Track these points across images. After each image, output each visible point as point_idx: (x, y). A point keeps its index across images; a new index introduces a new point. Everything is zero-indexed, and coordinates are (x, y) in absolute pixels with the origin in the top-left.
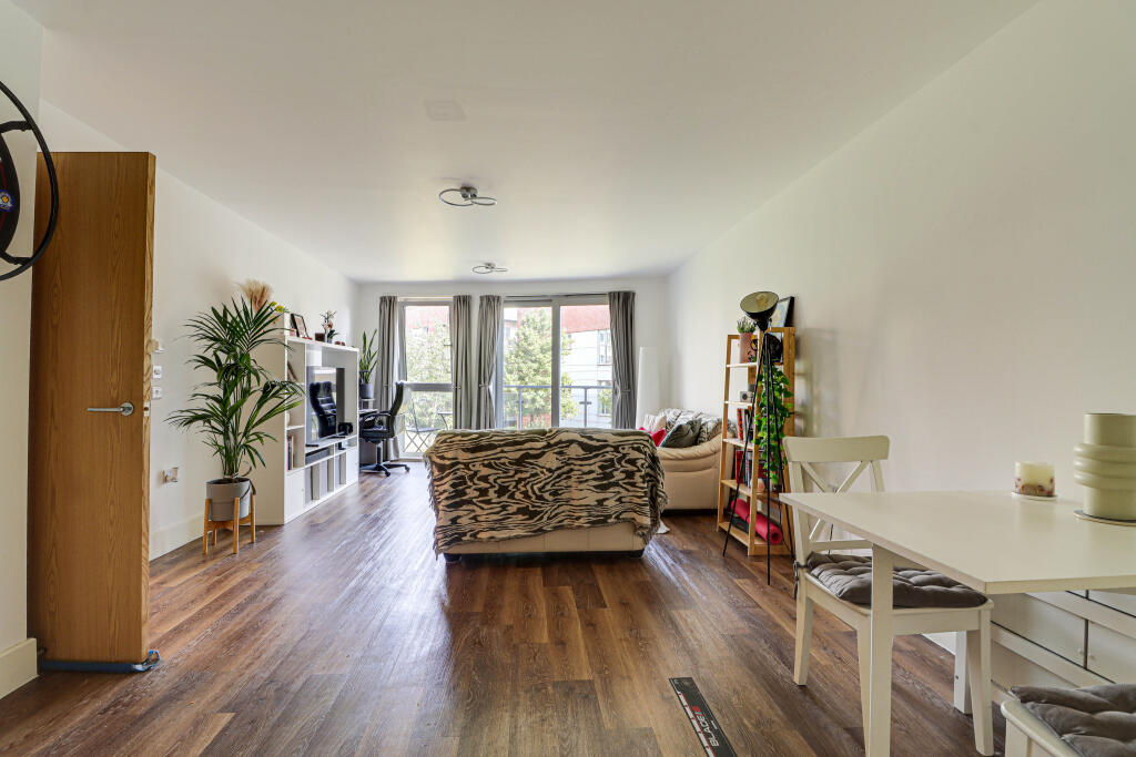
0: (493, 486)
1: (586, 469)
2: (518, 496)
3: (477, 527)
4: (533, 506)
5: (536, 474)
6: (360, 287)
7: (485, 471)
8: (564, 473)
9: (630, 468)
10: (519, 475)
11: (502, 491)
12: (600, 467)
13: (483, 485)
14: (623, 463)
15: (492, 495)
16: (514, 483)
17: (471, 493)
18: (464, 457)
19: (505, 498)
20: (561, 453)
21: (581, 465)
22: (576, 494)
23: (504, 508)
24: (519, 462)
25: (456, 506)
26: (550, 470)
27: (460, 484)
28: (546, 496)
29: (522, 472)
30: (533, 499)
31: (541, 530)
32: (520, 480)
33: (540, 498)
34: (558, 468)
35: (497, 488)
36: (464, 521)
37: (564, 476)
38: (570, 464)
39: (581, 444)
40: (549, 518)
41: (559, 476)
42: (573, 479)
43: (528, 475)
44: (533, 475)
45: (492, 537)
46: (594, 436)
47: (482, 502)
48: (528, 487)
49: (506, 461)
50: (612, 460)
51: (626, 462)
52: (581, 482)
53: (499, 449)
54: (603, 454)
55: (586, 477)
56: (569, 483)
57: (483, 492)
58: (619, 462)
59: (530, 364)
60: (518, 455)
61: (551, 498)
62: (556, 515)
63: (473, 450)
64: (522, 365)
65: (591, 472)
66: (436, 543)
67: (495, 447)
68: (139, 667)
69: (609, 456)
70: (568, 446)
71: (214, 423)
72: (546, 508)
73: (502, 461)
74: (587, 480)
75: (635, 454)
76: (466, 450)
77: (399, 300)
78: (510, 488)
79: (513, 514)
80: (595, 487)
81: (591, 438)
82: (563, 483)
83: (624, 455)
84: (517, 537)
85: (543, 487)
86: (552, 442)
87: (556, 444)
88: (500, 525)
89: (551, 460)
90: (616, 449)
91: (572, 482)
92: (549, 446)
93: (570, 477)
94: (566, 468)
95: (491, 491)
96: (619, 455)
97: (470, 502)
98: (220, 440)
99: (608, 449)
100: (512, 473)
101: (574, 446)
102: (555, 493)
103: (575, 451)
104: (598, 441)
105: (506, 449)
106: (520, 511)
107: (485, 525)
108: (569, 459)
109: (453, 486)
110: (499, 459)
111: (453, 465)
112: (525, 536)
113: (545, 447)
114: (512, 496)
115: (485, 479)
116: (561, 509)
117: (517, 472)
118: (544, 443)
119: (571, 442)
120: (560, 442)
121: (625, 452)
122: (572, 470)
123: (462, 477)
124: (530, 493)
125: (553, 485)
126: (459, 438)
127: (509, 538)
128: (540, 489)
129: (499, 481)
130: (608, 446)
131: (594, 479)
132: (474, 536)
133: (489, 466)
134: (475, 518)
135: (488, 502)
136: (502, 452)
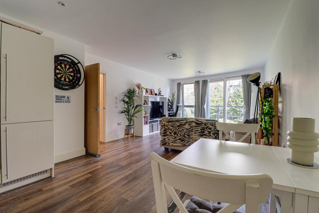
0: (173, 132)
1: (197, 130)
2: (179, 135)
3: (170, 142)
4: (182, 138)
5: (183, 130)
6: (172, 81)
7: (171, 128)
8: (191, 130)
9: (210, 130)
10: (179, 130)
11: (175, 133)
12: (201, 129)
13: (171, 131)
14: (208, 129)
15: (172, 134)
16: (178, 132)
17: (168, 133)
18: (166, 124)
19: (176, 135)
20: (190, 124)
21: (195, 128)
22: (194, 136)
23: (176, 138)
24: (179, 126)
25: (165, 136)
26: (187, 129)
27: (165, 130)
28: (186, 136)
29: (180, 129)
30: (182, 136)
31: (185, 145)
32: (179, 131)
33: (184, 136)
34: (189, 129)
35: (174, 132)
36: (166, 140)
37: (191, 131)
38: (192, 128)
39: (195, 123)
40: (187, 142)
41: (190, 131)
42: (193, 132)
43: (181, 130)
44: (182, 130)
45: (173, 145)
46: (199, 120)
47: (170, 135)
48: (181, 133)
49: (176, 126)
50: (204, 128)
51: (209, 128)
52: (195, 133)
53: (174, 122)
54: (202, 126)
55: (196, 132)
56: (192, 133)
57: (171, 133)
58: (207, 129)
59: (240, 99)
60: (179, 124)
61: (187, 137)
62: (189, 141)
63: (168, 122)
64: (237, 99)
65: (198, 131)
66: (160, 144)
67: (173, 122)
68: (97, 156)
69: (203, 126)
70: (192, 123)
71: (126, 113)
72: (186, 139)
73: (175, 125)
74: (197, 133)
75: (211, 127)
76: (167, 122)
77: (182, 83)
78: (177, 133)
79: (178, 140)
80: (199, 135)
81: (198, 121)
82: (191, 133)
83: (208, 127)
84: (179, 146)
85: (185, 133)
86: (188, 121)
87: (189, 122)
88: (174, 142)
89: (187, 126)
90: (205, 124)
91: (193, 133)
92: (187, 122)
93: (192, 131)
94: (191, 129)
95: (172, 133)
96: (206, 126)
97: (168, 135)
98: (128, 117)
99: (203, 124)
100: (177, 129)
101: (193, 123)
102: (188, 135)
103: (194, 124)
104: (200, 122)
105: (176, 122)
106: (179, 139)
107: (171, 141)
108: (192, 126)
109: (164, 131)
110: (174, 125)
111: (164, 125)
112: (181, 146)
113: (186, 123)
114: (177, 135)
115: (171, 130)
116: (190, 140)
117: (179, 129)
118: (185, 122)
119: (193, 122)
120: (190, 121)
121: (208, 126)
122: (193, 130)
123: (166, 129)
124: (181, 135)
125: (188, 133)
126: (165, 119)
127: (177, 146)
128: (184, 134)
129: (174, 131)
130: (203, 123)
131: (199, 133)
132: (169, 144)
133: (172, 126)
134: (169, 139)
135: (172, 136)
136: (175, 123)
